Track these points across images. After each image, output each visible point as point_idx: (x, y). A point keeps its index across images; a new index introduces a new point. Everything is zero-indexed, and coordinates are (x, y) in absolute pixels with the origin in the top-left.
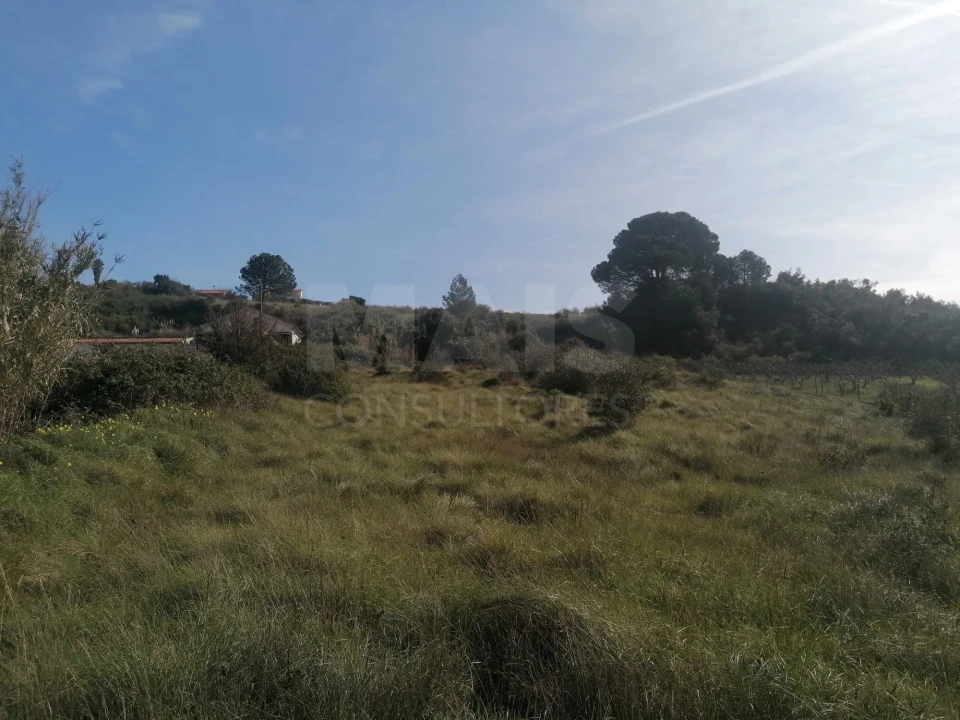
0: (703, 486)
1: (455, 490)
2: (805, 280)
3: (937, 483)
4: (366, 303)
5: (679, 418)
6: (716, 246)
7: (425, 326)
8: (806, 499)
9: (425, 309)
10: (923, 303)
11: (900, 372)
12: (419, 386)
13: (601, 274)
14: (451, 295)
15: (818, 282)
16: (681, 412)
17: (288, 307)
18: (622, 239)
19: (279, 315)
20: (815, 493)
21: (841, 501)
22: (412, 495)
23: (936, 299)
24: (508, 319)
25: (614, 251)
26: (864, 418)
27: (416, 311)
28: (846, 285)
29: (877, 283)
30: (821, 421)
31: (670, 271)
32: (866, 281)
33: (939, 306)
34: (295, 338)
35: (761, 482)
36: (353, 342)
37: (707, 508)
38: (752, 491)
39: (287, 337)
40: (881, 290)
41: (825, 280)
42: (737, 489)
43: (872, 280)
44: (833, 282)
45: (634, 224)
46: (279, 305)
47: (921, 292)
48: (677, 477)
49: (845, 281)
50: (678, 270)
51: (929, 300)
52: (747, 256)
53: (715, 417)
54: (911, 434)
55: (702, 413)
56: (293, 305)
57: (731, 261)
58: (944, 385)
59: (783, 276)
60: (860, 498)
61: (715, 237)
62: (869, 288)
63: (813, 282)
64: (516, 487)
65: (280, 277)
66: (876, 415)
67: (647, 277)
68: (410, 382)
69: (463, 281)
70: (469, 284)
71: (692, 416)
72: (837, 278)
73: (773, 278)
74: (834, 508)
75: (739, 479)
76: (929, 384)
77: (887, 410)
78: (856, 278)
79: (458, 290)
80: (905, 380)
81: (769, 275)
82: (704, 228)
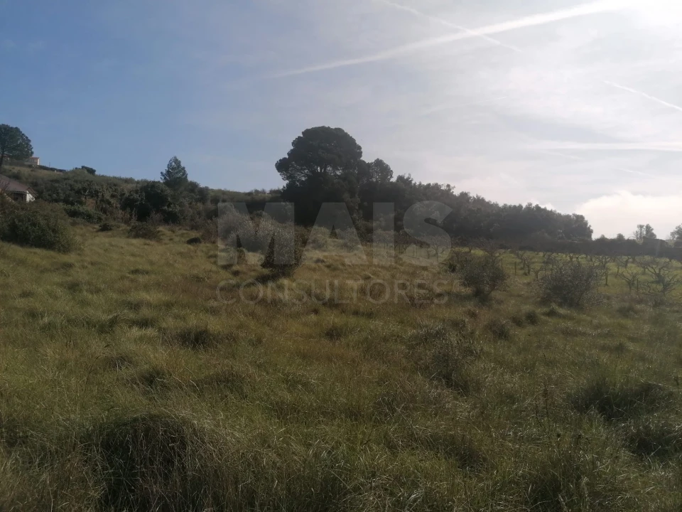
0: (332, 319)
1: (144, 324)
2: (413, 182)
3: (473, 315)
4: (96, 173)
5: (327, 270)
6: (360, 154)
7: (144, 194)
8: (394, 327)
9: (146, 181)
10: (480, 201)
11: (463, 245)
12: (135, 241)
13: (282, 166)
14: (168, 172)
15: (420, 184)
16: (328, 267)
17: (25, 171)
18: (298, 143)
19: (17, 177)
20: (402, 322)
21: (414, 328)
22: (106, 328)
23: (487, 200)
24: (212, 194)
25: (292, 150)
26: (439, 273)
27: (138, 182)
28: (437, 187)
29: (454, 187)
30: (413, 275)
31: (329, 168)
32: (448, 186)
33: (488, 205)
34: (29, 197)
35: (370, 315)
36: (81, 203)
37: (333, 334)
38: (362, 321)
39: (23, 196)
40: (456, 192)
41: (425, 183)
42: (352, 320)
43: (452, 185)
44: (429, 184)
45: (306, 133)
46: (16, 169)
47: (479, 195)
48: (316, 312)
49: (437, 184)
50: (335, 168)
51: (483, 200)
52: (379, 163)
53: (350, 270)
54: (464, 285)
55: (341, 267)
56: (29, 170)
57: (369, 165)
58: (486, 253)
59: (400, 178)
60: (426, 326)
61: (360, 148)
62: (450, 190)
63: (418, 183)
64: (194, 321)
65: (18, 146)
66: (446, 271)
67: (314, 172)
68: (128, 237)
69: (176, 161)
70: (182, 165)
71: (335, 269)
72: (432, 182)
73: (394, 179)
74: (411, 332)
75: (356, 313)
76: (478, 252)
77: (452, 269)
78: (443, 183)
79: (173, 169)
80: (466, 249)
81: (391, 177)
82: (353, 141)
